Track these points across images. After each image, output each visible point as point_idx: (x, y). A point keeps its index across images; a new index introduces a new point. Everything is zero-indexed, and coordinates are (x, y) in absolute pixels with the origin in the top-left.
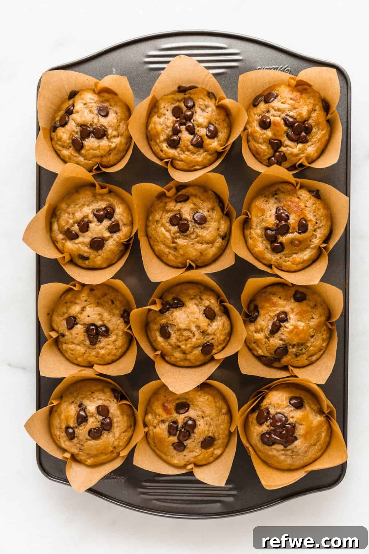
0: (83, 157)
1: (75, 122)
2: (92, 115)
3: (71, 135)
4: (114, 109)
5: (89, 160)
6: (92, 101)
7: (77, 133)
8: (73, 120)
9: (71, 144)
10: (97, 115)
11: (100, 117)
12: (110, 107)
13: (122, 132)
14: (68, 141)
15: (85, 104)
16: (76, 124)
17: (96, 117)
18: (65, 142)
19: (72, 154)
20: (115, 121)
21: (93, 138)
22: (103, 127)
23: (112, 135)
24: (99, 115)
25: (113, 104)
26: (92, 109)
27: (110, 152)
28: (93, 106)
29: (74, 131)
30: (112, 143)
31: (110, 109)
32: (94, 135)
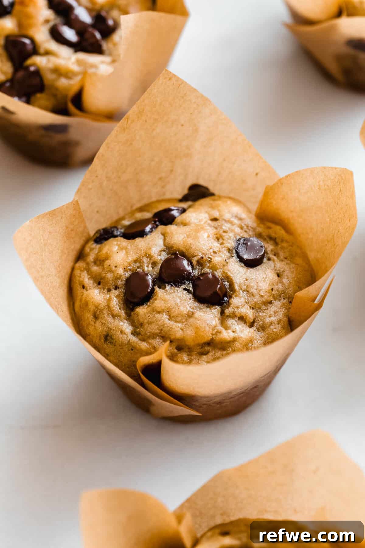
0: (133, 324)
1: (164, 240)
2: (216, 245)
3: (135, 261)
4: (279, 265)
5: (143, 340)
6: (236, 221)
7: (154, 264)
8: (164, 234)
9: (124, 282)
10: (229, 250)
11: (235, 258)
12: (272, 256)
13: (268, 320)
14: (120, 271)
15: (215, 220)
16: (164, 245)
17: (225, 255)
18: (111, 271)
19: (109, 307)
20: (265, 286)
21: (185, 292)
22: (227, 284)
23: (238, 312)
24: (235, 255)
25: (282, 255)
26: (226, 236)
27: (207, 348)
28: (232, 231)
29: (150, 256)
30: (227, 328)
31: (269, 259)
32: (194, 287)
